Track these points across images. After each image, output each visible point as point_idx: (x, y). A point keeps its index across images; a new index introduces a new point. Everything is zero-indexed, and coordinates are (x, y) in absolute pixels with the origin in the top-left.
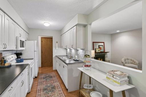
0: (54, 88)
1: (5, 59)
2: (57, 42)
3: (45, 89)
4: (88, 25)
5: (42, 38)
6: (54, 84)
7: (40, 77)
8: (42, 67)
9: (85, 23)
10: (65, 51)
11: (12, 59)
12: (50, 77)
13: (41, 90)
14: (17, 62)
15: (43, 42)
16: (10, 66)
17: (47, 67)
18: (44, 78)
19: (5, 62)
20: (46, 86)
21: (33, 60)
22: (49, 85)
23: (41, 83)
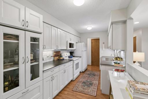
0: (91, 84)
1: (62, 55)
2: (104, 43)
3: (84, 83)
4: (127, 20)
5: (92, 40)
6: (93, 81)
7: (86, 72)
8: (92, 65)
9: (124, 19)
10: (114, 52)
11: (66, 55)
12: (94, 75)
13: (81, 82)
14: (69, 58)
15: (93, 43)
16: (63, 59)
17: (96, 66)
18: (88, 74)
19: (61, 56)
20: (86, 81)
21: (81, 58)
22: (89, 81)
23: (84, 77)
